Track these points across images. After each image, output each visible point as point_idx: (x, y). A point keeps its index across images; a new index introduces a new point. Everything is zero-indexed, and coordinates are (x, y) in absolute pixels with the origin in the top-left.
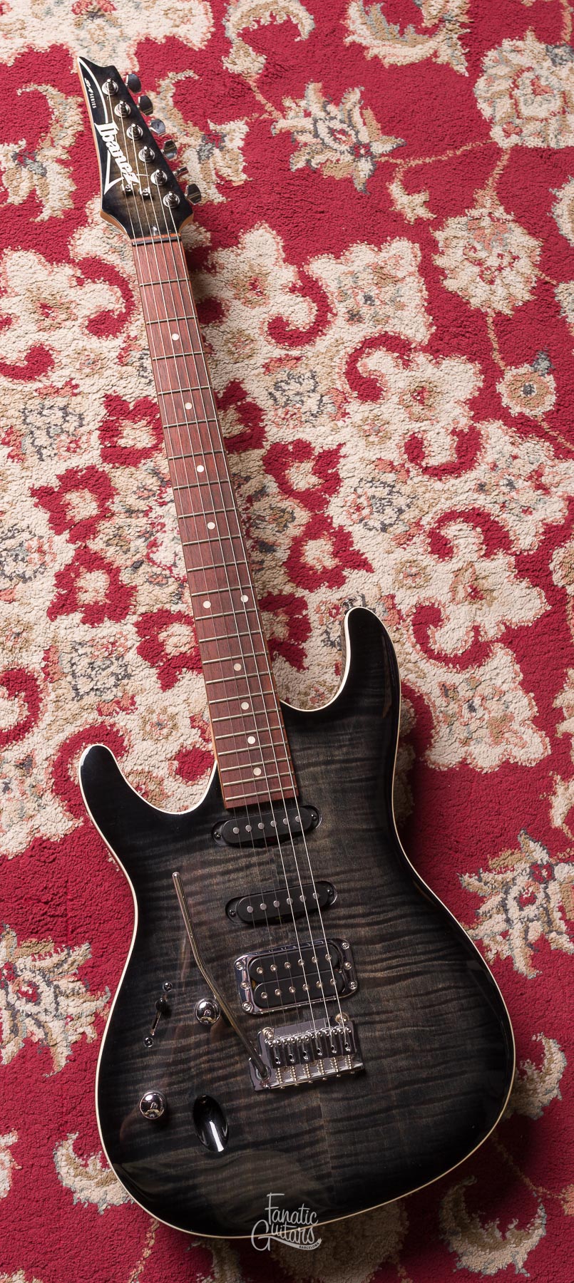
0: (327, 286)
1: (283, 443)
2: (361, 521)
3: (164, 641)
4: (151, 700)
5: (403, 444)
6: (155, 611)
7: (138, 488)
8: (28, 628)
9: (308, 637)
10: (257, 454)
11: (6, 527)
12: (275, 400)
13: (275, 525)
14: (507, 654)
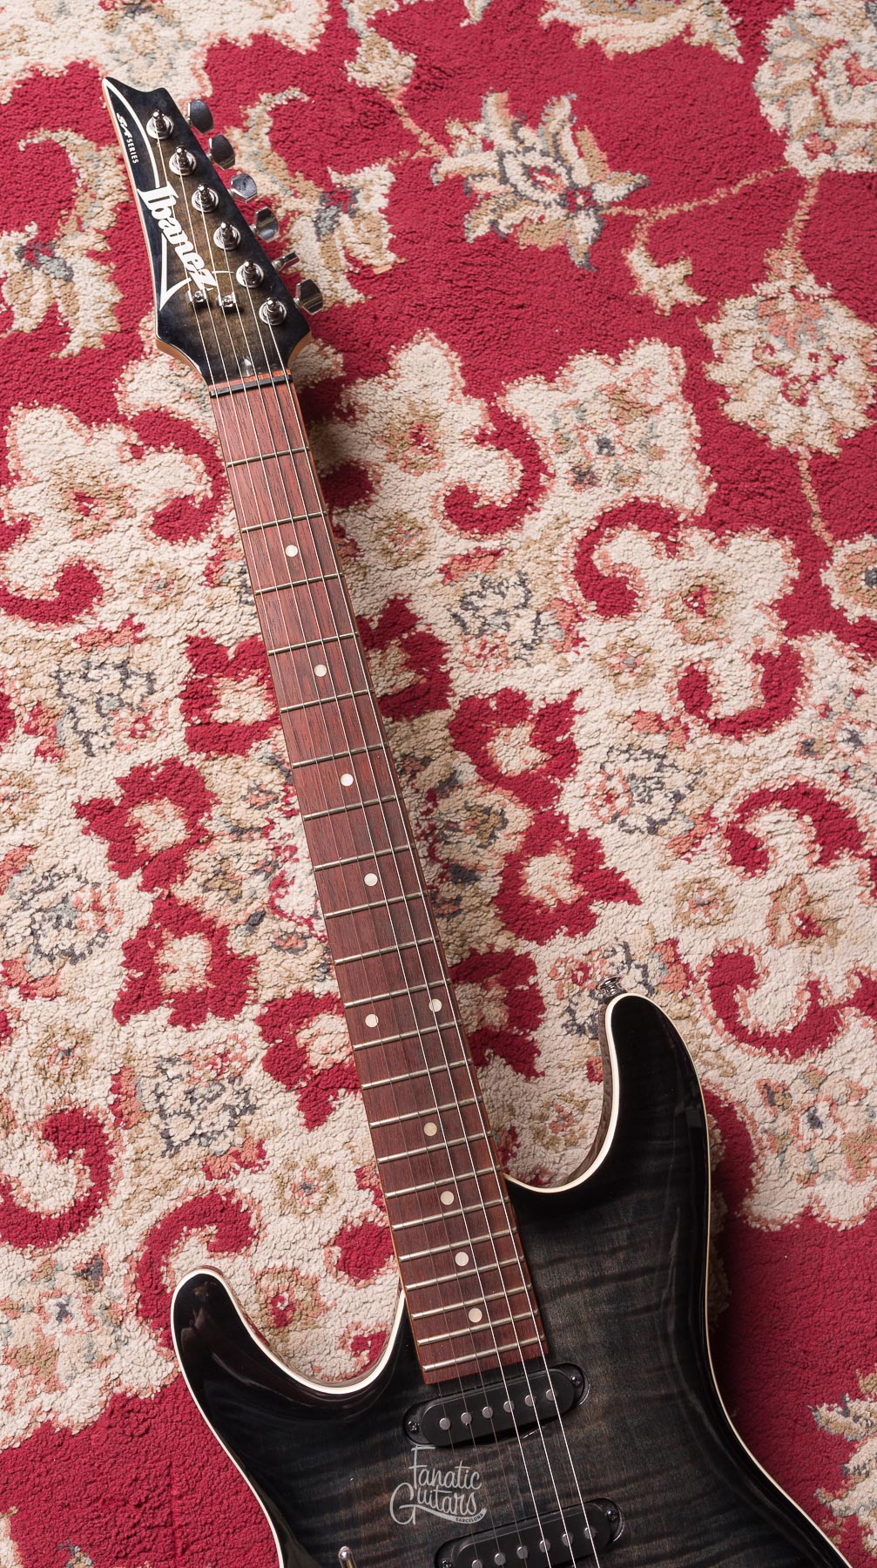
0: (537, 428)
1: (480, 697)
2: (615, 818)
3: (306, 1044)
4: (290, 1147)
5: (675, 684)
6: (289, 995)
7: (250, 790)
8: (84, 1039)
9: (540, 1021)
10: (438, 719)
11: (39, 872)
12: (464, 625)
13: (474, 836)
14: (865, 1025)
